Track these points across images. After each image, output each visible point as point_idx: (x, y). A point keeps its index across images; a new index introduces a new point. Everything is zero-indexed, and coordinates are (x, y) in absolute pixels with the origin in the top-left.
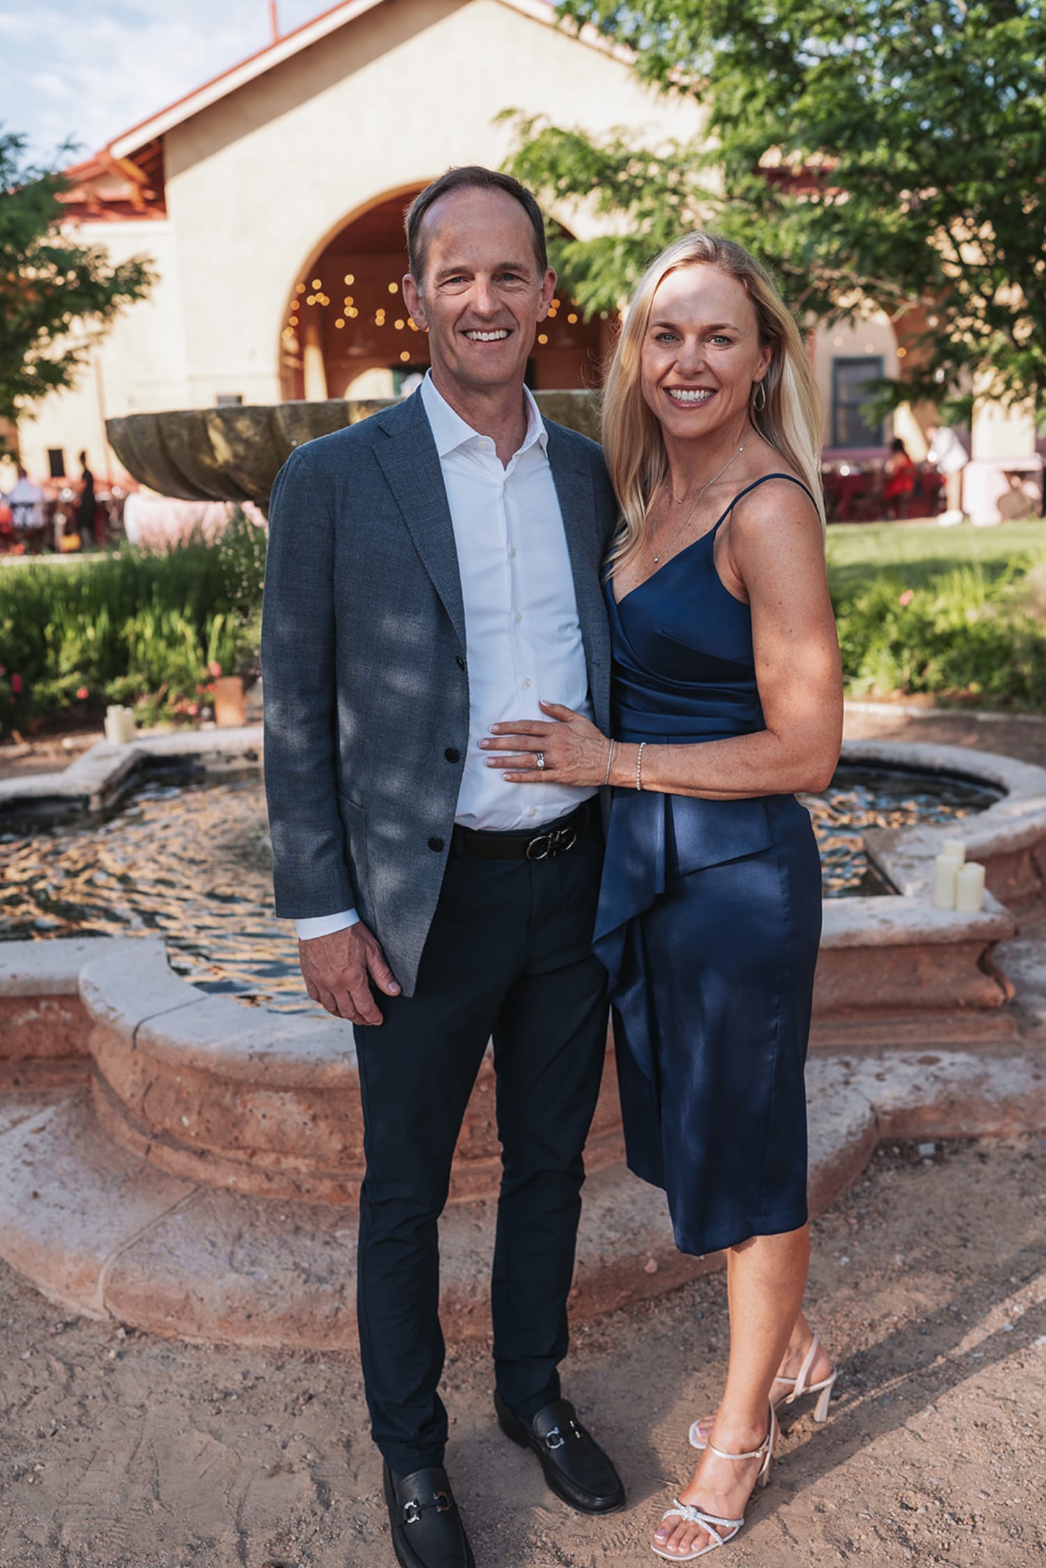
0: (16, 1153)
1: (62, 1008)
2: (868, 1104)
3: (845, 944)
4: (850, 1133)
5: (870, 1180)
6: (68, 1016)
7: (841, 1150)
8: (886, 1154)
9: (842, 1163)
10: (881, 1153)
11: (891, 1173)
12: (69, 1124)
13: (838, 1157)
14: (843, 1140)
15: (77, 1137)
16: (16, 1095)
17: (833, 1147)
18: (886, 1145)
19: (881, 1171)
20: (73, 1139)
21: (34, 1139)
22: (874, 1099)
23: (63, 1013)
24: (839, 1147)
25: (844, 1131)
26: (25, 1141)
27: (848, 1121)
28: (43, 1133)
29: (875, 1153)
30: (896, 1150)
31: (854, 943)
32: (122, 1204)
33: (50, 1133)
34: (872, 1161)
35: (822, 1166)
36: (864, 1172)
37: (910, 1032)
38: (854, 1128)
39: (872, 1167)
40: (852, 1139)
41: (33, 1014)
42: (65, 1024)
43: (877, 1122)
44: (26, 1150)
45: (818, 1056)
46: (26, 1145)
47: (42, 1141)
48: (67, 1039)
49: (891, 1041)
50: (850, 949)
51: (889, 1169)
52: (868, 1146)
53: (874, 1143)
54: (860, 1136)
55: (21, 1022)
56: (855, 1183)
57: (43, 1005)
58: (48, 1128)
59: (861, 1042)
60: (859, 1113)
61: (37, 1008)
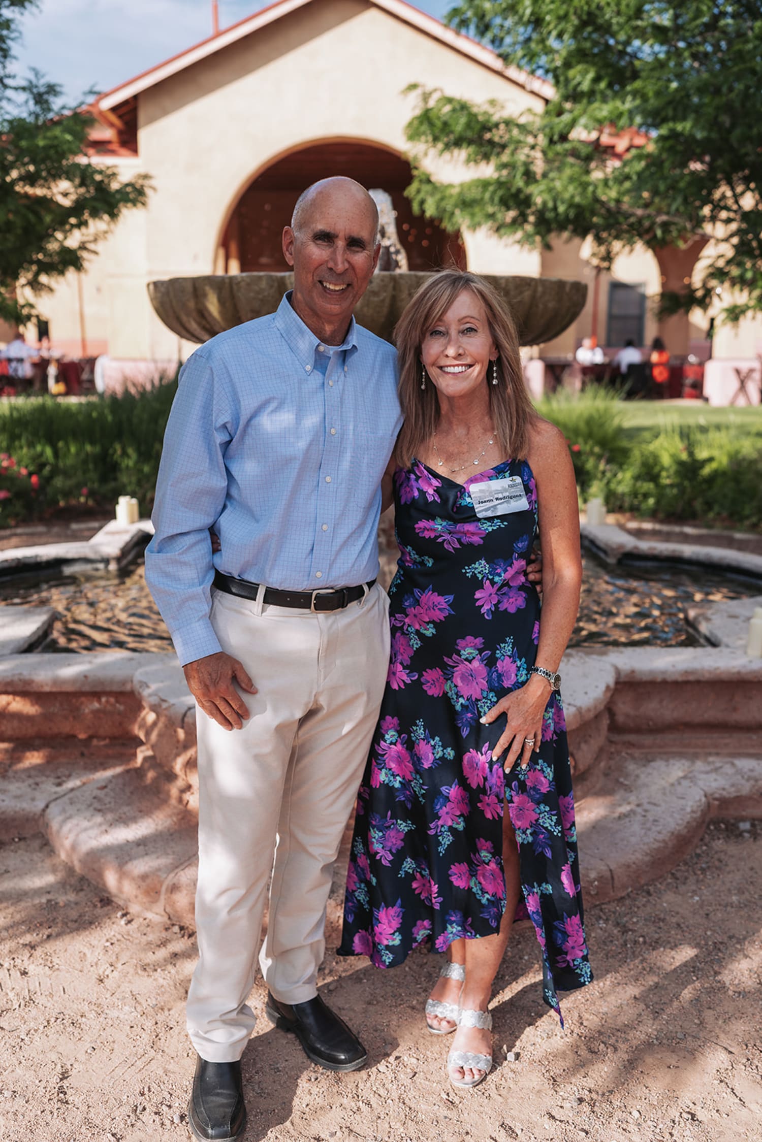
0: (89, 803)
1: (117, 701)
2: (702, 793)
3: (684, 678)
4: (693, 812)
5: (706, 845)
6: (121, 708)
7: (688, 823)
8: (715, 828)
9: (689, 831)
10: (712, 827)
11: (721, 841)
12: (124, 785)
13: (686, 827)
14: (689, 816)
15: (132, 793)
16: (82, 763)
17: (682, 819)
18: (716, 822)
19: (714, 840)
20: (128, 794)
21: (101, 794)
22: (706, 788)
23: (118, 705)
24: (686, 820)
25: (689, 809)
26: (94, 794)
27: (690, 803)
28: (106, 790)
29: (708, 827)
30: (723, 826)
31: (691, 678)
32: (172, 840)
33: (111, 790)
34: (706, 833)
35: (676, 832)
36: (702, 840)
37: (726, 745)
38: (695, 809)
39: (707, 836)
40: (695, 815)
41: (96, 705)
42: (119, 713)
43: (709, 805)
44: (95, 801)
45: (662, 759)
46: (95, 798)
47: (106, 795)
48: (121, 724)
49: (713, 751)
50: (687, 683)
51: (719, 839)
52: (703, 822)
53: (707, 820)
54: (699, 814)
55: (87, 711)
56: (697, 847)
57: (104, 699)
58: (109, 787)
59: (692, 750)
60: (697, 798)
61: (99, 701)
